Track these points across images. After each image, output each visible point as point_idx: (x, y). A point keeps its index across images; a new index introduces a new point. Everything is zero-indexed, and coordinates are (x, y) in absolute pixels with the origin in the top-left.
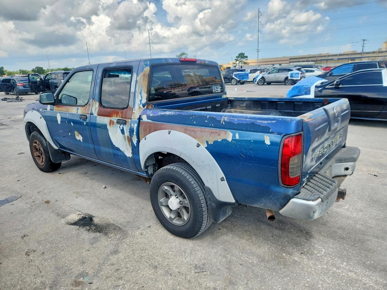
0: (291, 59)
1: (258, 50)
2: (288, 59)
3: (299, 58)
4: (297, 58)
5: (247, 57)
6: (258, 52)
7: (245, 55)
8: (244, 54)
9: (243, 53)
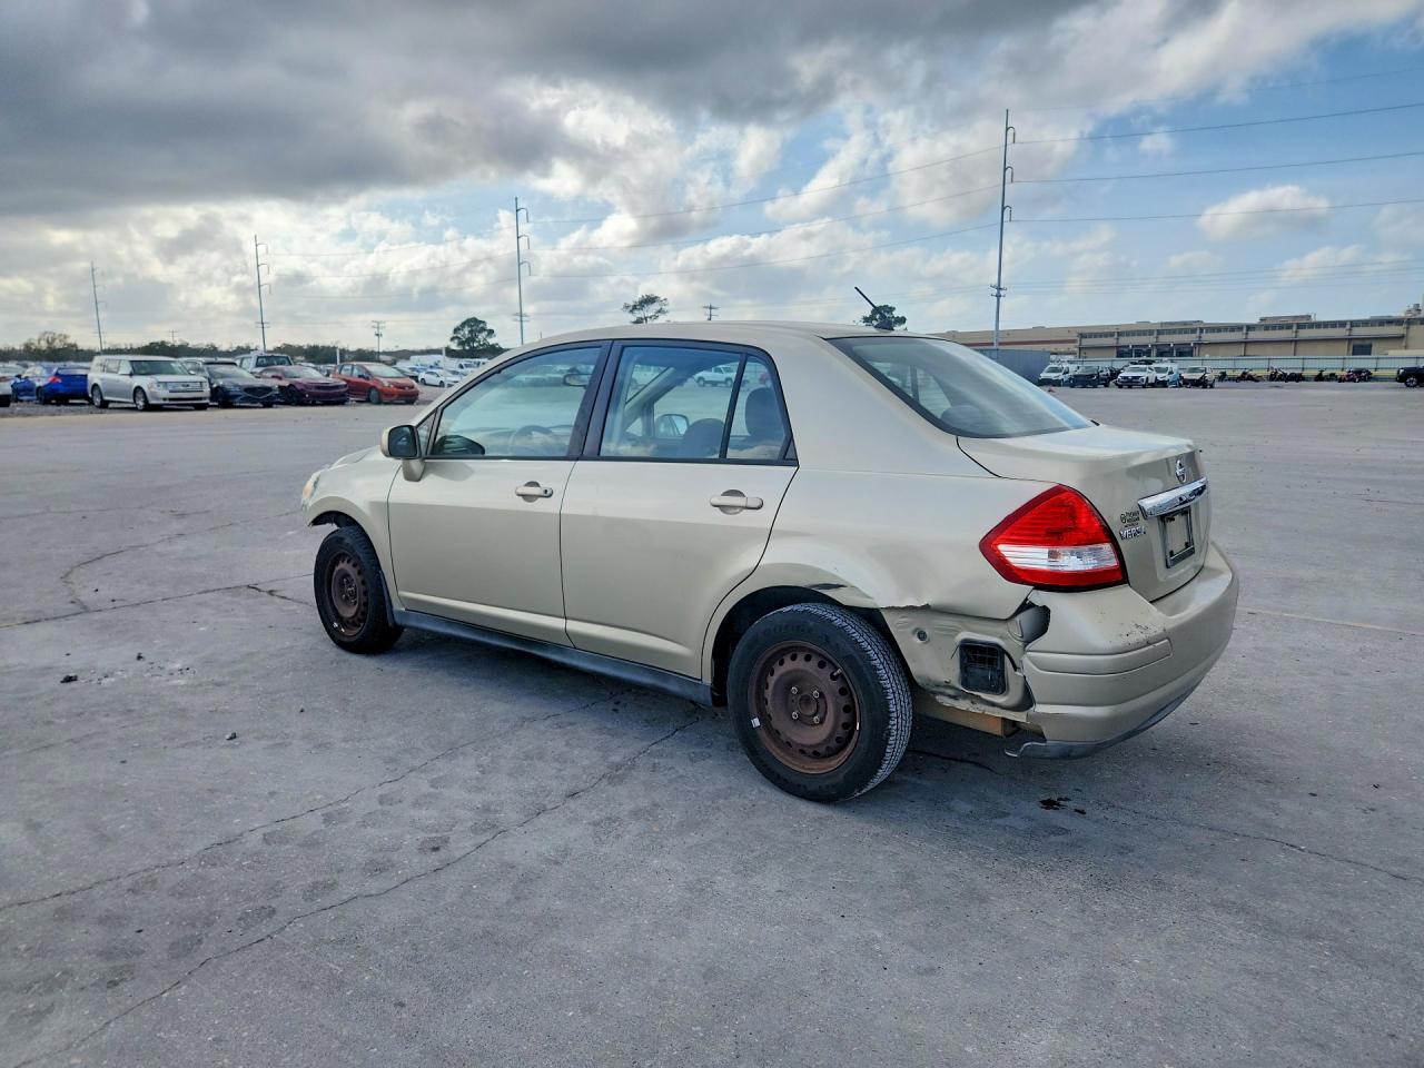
0: (1082, 336)
1: (999, 289)
2: (1074, 336)
3: (1120, 334)
4: (1112, 335)
5: (902, 320)
6: (998, 296)
7: (896, 314)
8: (892, 309)
9: (890, 305)
